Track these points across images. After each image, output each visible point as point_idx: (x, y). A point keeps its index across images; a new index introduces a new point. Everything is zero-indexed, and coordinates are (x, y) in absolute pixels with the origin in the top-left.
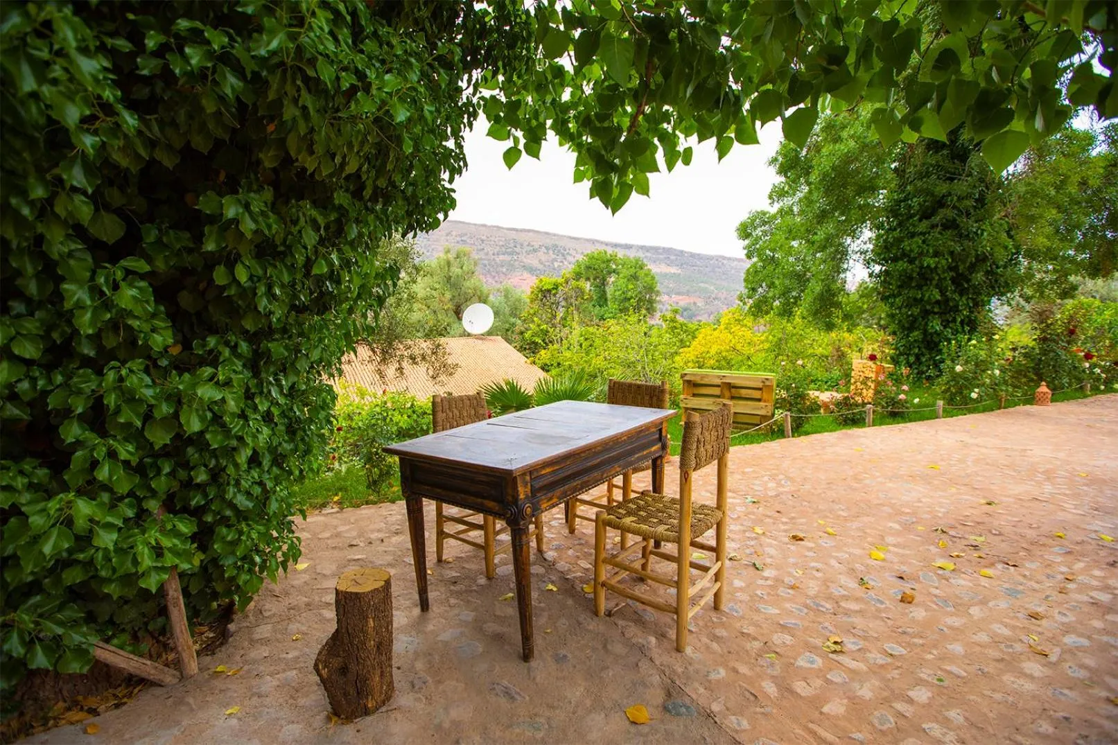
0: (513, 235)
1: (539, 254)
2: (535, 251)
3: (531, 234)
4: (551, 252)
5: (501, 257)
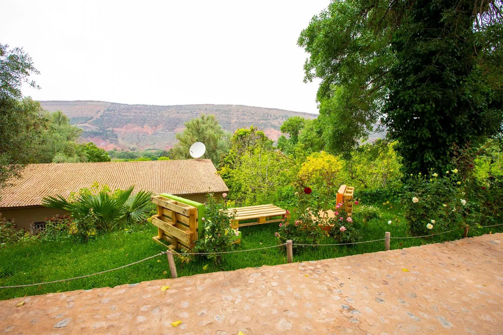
0: (267, 111)
1: (278, 120)
2: (277, 118)
3: (275, 110)
4: (284, 118)
5: (262, 121)
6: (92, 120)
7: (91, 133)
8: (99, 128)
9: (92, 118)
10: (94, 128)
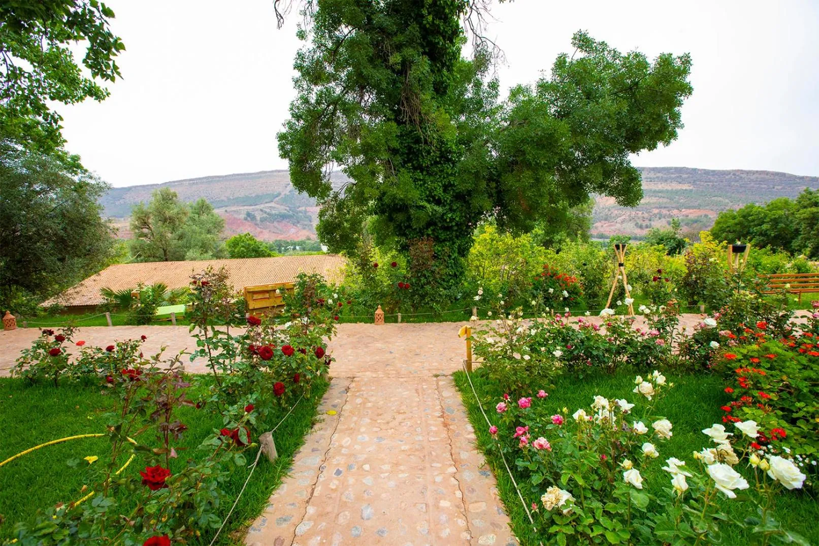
6: (279, 197)
7: (278, 215)
8: (288, 208)
9: (279, 194)
10: (282, 209)
